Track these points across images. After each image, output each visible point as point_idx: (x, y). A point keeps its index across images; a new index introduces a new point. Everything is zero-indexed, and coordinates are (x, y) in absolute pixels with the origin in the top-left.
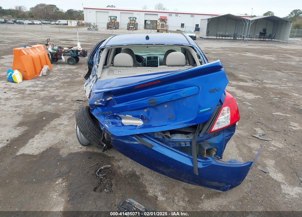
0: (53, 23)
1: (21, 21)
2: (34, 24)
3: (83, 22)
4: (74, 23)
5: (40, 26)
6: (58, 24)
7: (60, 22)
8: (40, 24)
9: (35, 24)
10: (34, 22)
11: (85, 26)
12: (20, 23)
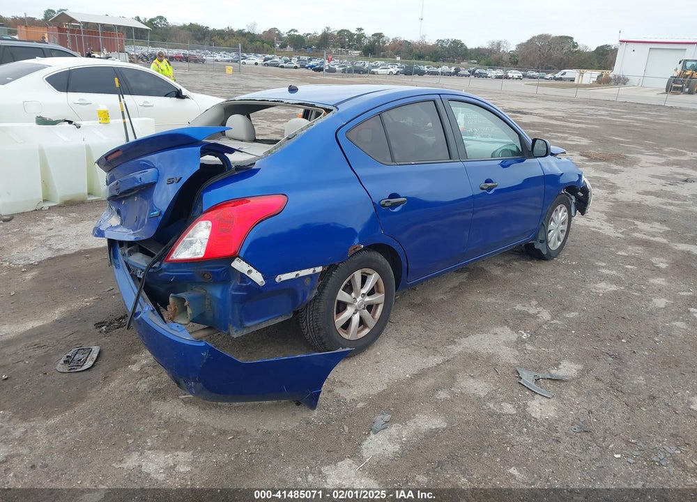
0: (549, 76)
1: (484, 71)
2: (507, 77)
3: (611, 74)
4: (590, 76)
5: (518, 82)
6: (560, 79)
7: (564, 73)
8: (519, 78)
9: (510, 78)
10: (509, 74)
11: (613, 83)
12: (480, 75)
